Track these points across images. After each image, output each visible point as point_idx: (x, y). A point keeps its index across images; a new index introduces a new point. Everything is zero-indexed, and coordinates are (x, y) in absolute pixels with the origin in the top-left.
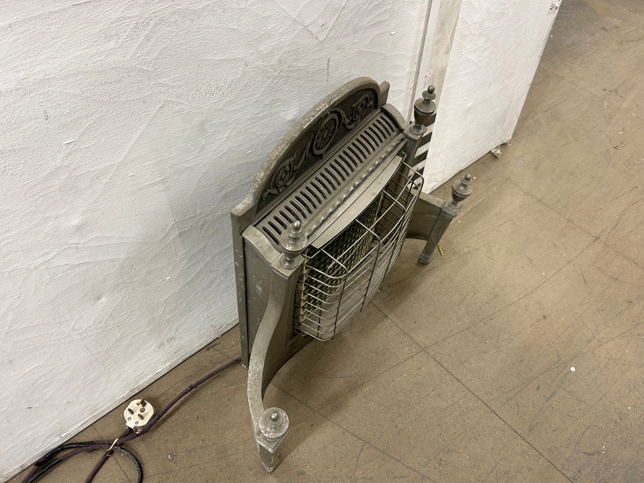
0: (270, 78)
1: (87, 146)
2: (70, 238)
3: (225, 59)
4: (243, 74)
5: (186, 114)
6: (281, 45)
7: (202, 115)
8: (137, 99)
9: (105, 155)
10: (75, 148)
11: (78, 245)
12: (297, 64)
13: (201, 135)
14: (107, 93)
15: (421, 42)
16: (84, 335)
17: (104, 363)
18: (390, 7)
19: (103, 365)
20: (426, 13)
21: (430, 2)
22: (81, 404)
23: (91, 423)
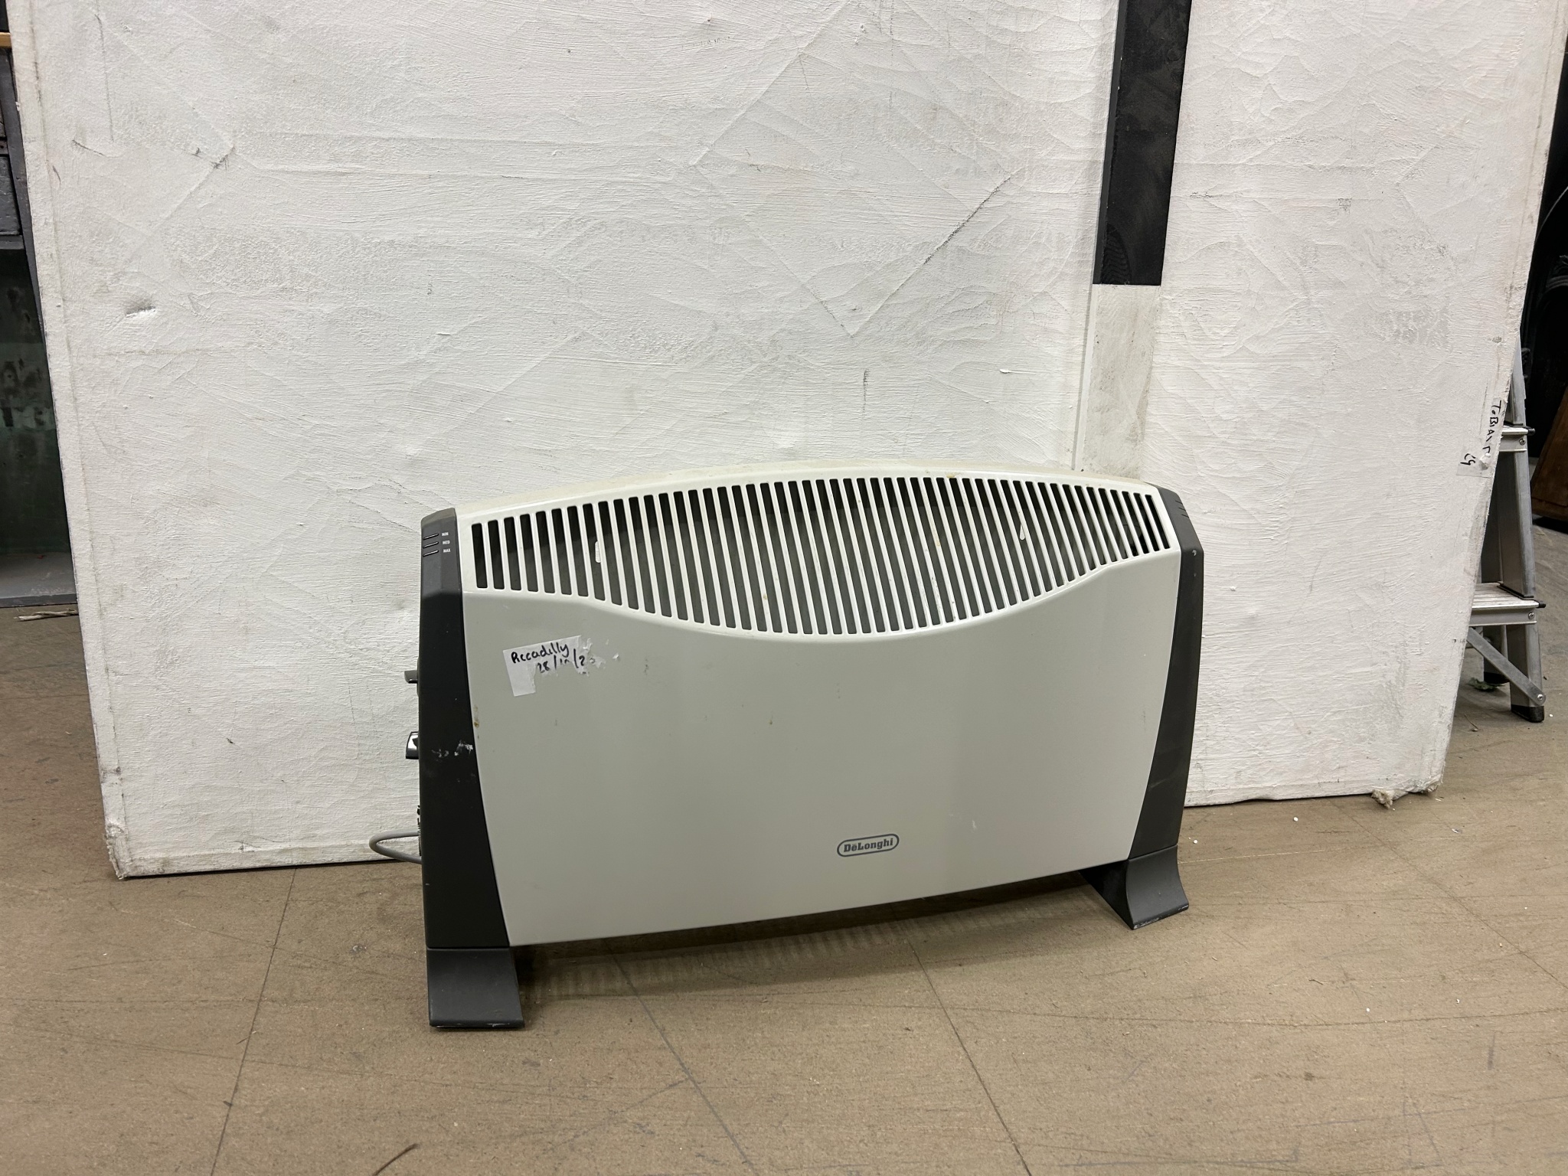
0: (754, 362)
1: (464, 349)
2: (397, 472)
3: (682, 307)
4: (709, 339)
5: (610, 364)
6: (776, 317)
7: (635, 377)
8: (546, 314)
9: (481, 372)
10: (449, 344)
11: (402, 490)
12: (806, 358)
13: (626, 407)
14: (510, 291)
15: (1075, 410)
16: (353, 659)
17: (362, 742)
18: (993, 321)
19: (359, 745)
20: (1080, 358)
21: (1085, 340)
22: (298, 802)
23: (295, 863)
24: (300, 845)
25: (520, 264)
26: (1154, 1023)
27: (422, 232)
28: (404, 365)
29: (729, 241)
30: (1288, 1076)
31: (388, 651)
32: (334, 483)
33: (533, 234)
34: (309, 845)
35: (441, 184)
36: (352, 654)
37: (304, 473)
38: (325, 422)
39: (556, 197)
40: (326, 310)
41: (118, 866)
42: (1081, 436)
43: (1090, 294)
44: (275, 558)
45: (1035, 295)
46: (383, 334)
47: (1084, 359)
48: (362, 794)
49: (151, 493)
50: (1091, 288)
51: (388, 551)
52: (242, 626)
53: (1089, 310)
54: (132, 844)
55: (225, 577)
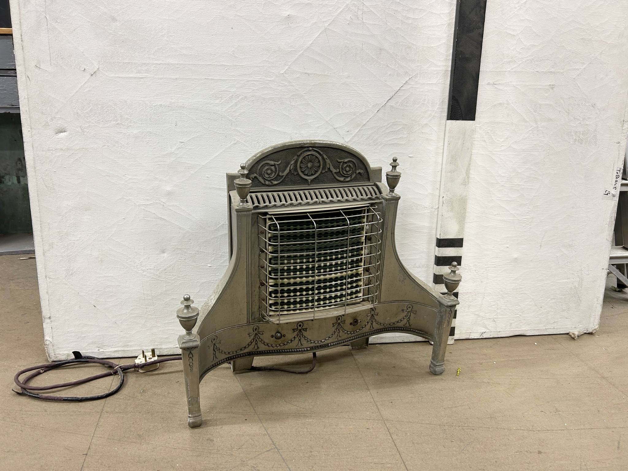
1: (190, 148)
2: (162, 197)
3: (278, 130)
6: (316, 134)
8: (223, 134)
9: (197, 157)
10: (183, 146)
11: (165, 205)
14: (208, 124)
15: (440, 173)
16: (145, 273)
17: (147, 307)
18: (406, 136)
19: (146, 308)
20: (442, 151)
21: (444, 143)
22: (121, 331)
23: (120, 356)
24: (122, 349)
25: (212, 113)
26: (473, 428)
27: (173, 101)
28: (166, 154)
29: (297, 104)
30: (530, 452)
31: (158, 270)
32: (137, 202)
33: (217, 101)
34: (126, 349)
35: (181, 82)
36: (144, 271)
37: (125, 197)
38: (134, 177)
39: (227, 87)
40: (135, 132)
41: (49, 357)
42: (443, 183)
43: (446, 124)
44: (113, 232)
45: (423, 125)
46: (157, 142)
47: (443, 151)
48: (147, 328)
49: (64, 205)
50: (446, 122)
51: (159, 229)
52: (100, 259)
53: (445, 131)
54: (55, 347)
55: (93, 239)
